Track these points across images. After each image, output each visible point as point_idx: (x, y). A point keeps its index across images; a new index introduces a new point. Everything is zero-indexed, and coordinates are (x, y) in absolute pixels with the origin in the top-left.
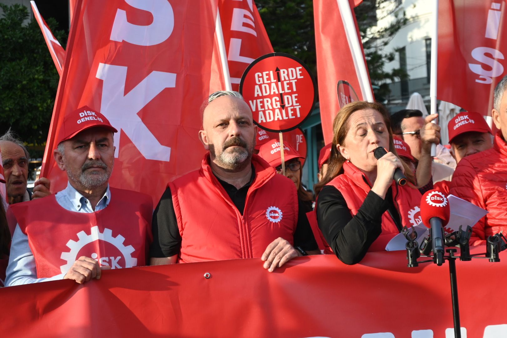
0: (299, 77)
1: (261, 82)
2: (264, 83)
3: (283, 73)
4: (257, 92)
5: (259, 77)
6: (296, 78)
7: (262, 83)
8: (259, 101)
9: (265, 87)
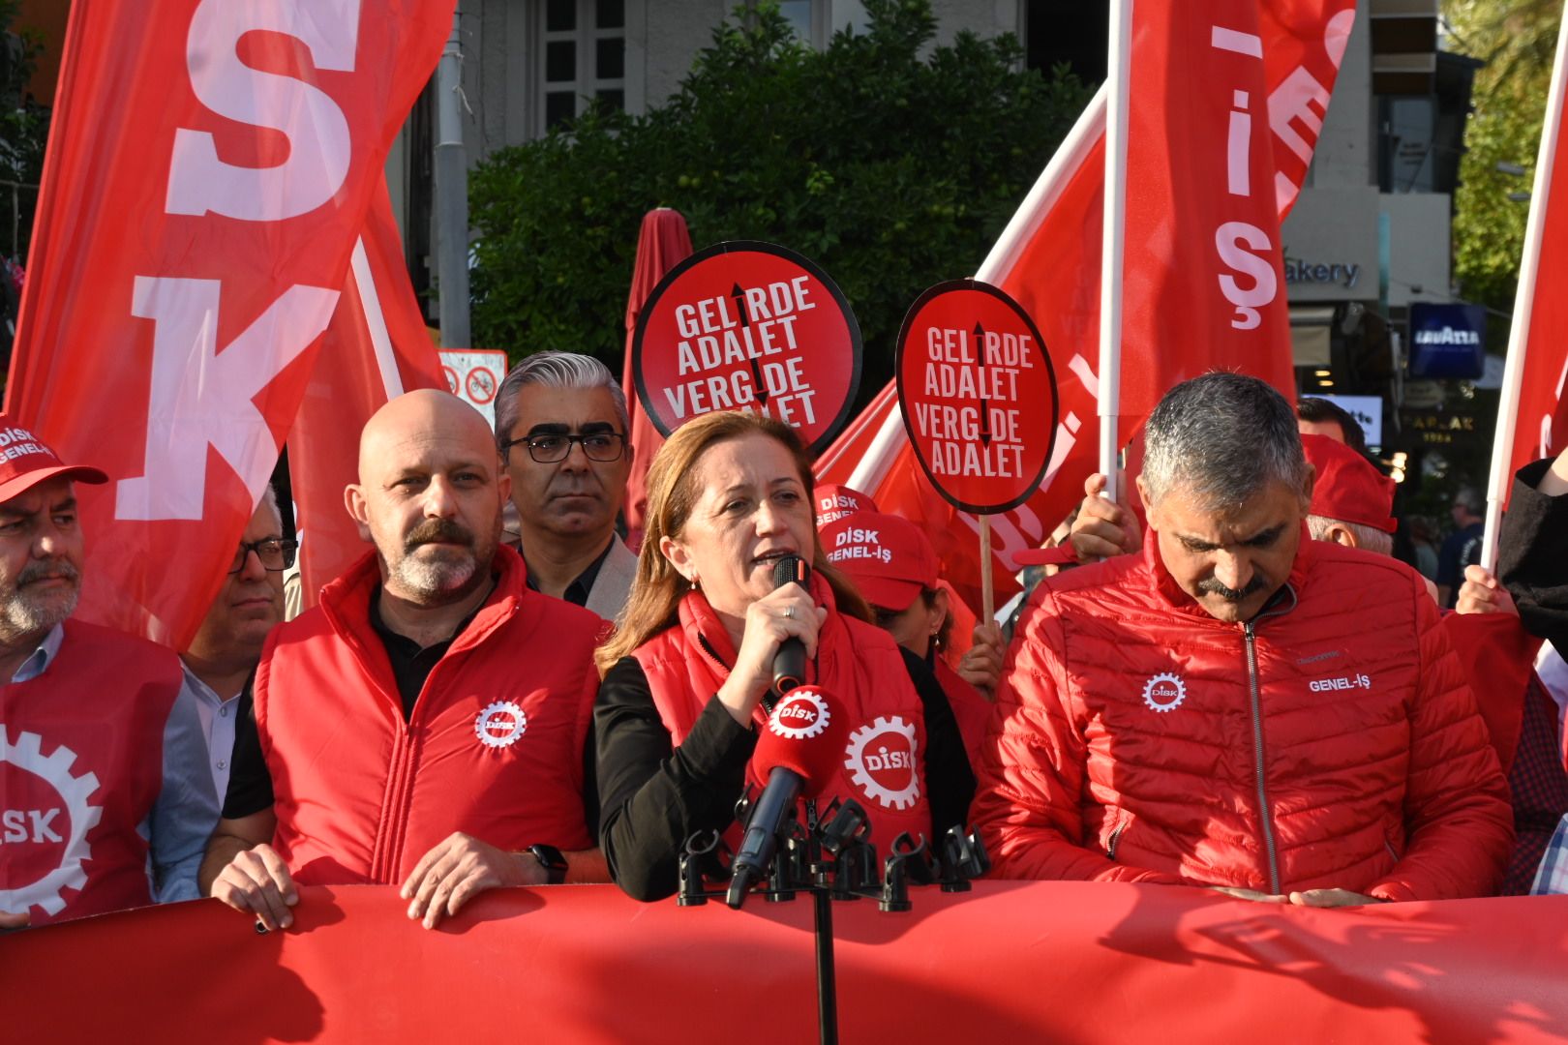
0: (802, 306)
1: (696, 331)
2: (703, 334)
3: (755, 301)
4: (686, 361)
5: (687, 317)
6: (795, 311)
7: (698, 333)
8: (692, 386)
9: (708, 344)
